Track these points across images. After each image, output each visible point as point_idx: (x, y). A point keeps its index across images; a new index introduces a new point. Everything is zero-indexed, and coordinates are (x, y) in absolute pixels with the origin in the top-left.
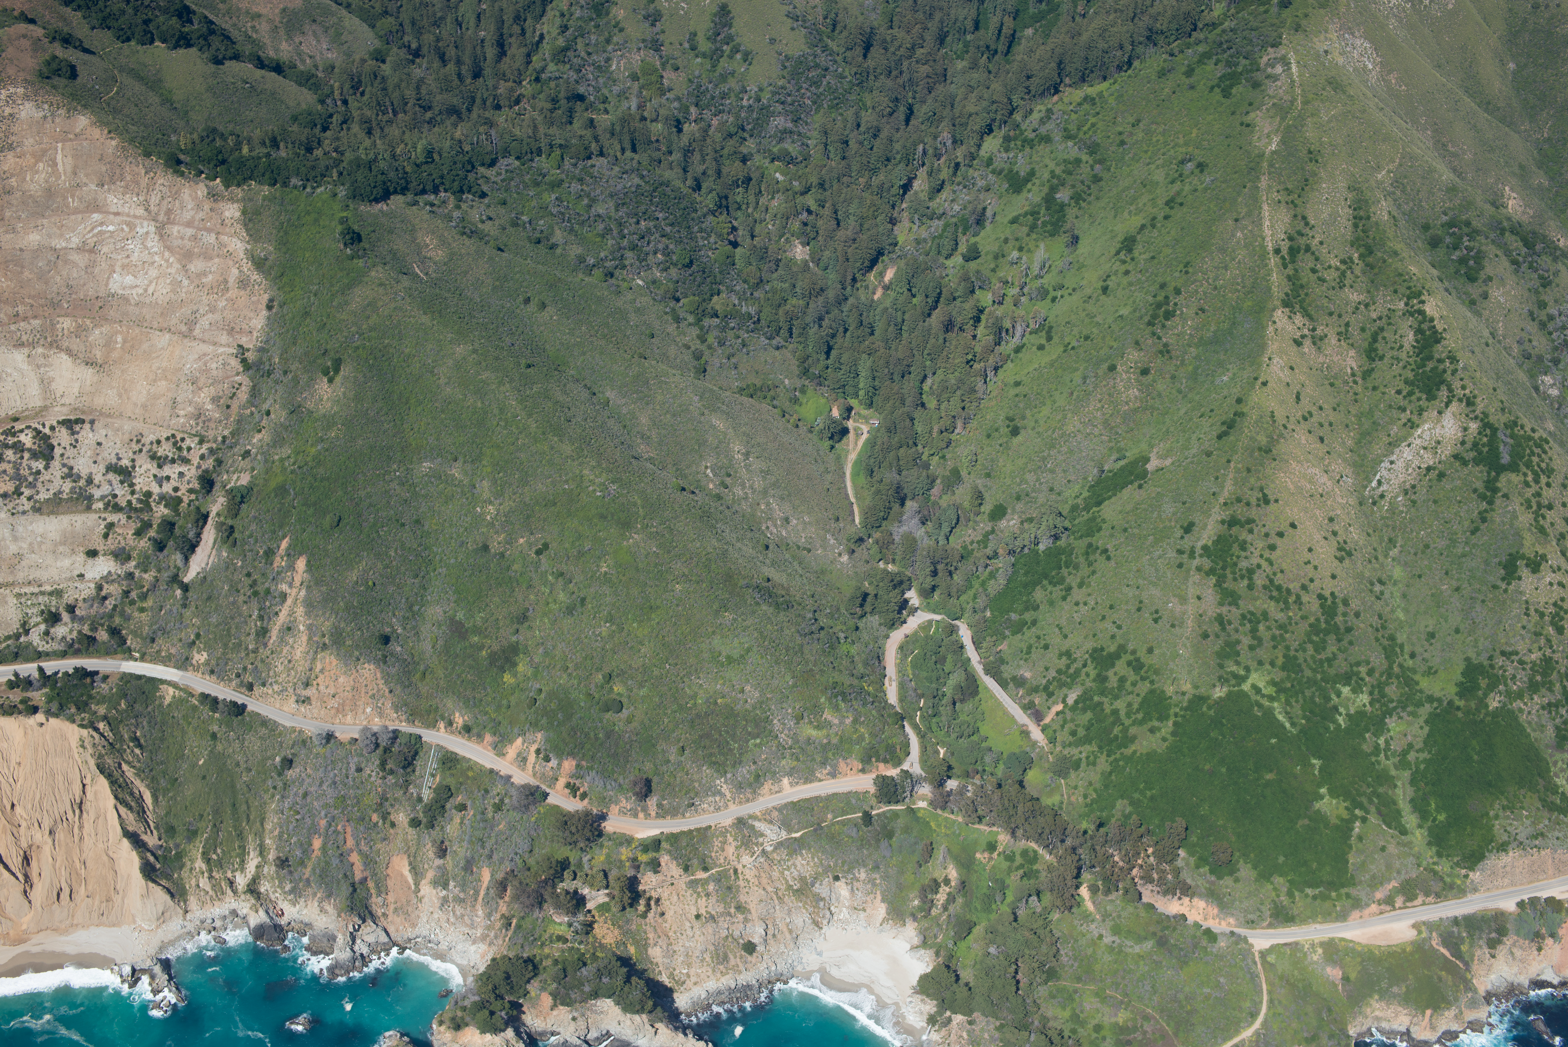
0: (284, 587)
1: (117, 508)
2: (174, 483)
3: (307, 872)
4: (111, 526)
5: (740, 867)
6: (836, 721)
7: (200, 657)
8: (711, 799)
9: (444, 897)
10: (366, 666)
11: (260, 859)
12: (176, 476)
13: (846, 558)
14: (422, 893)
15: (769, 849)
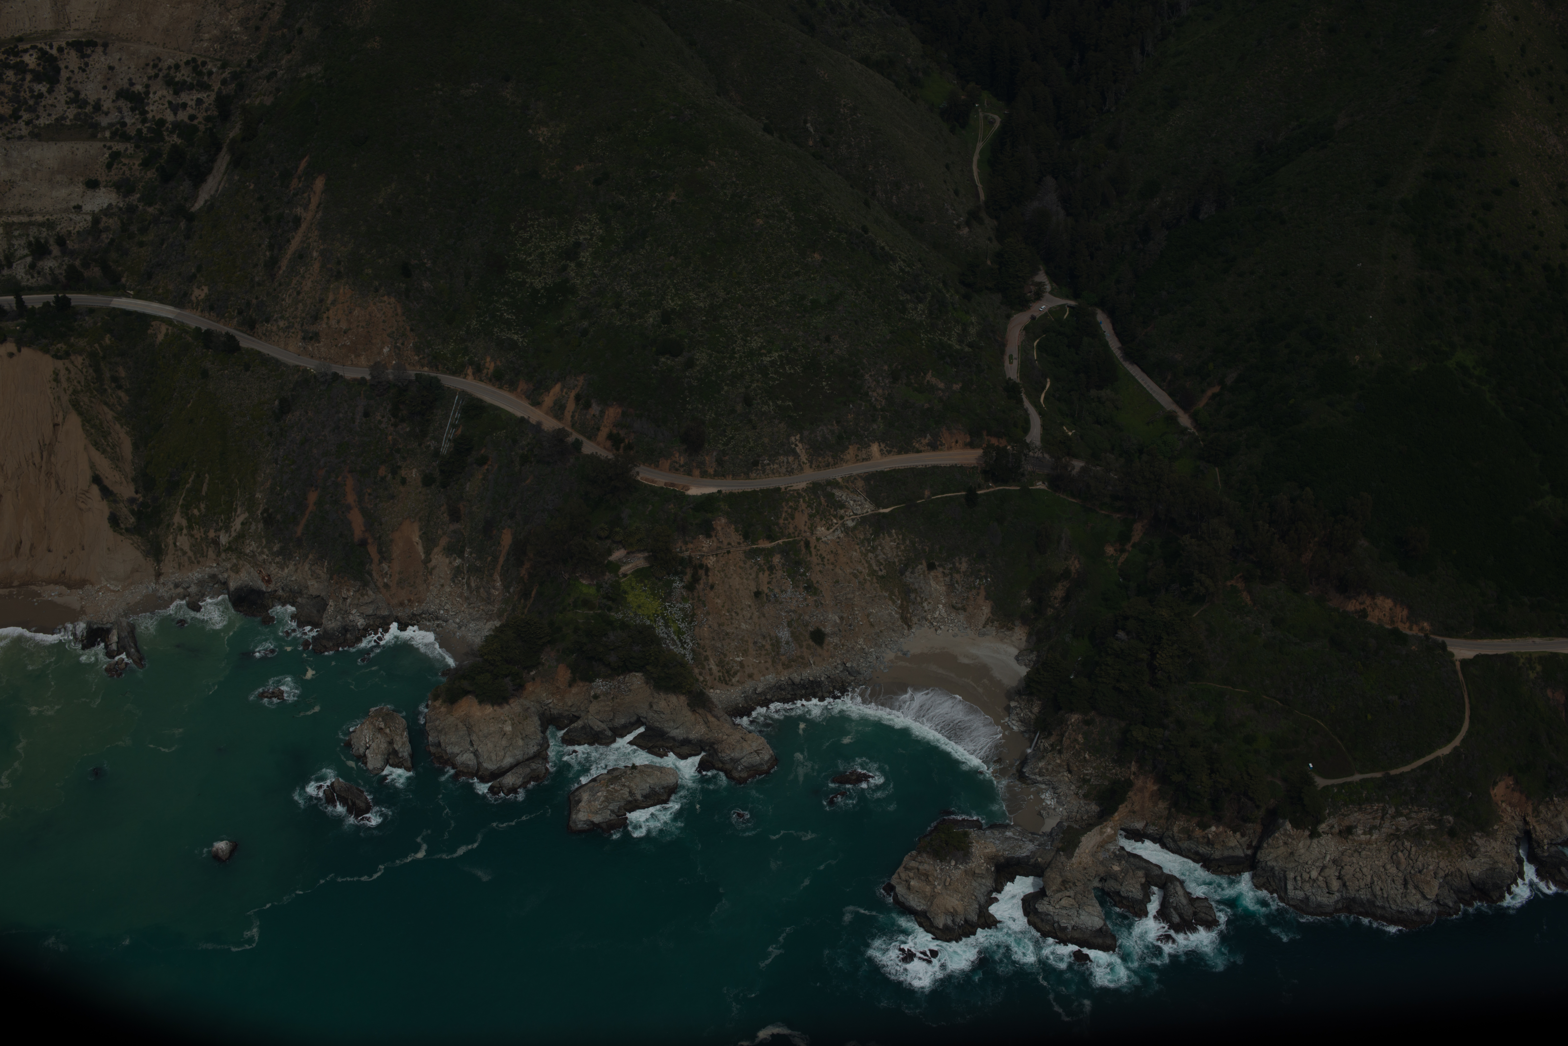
0: (299, 210)
1: (125, 137)
2: (190, 111)
3: (299, 530)
4: (116, 156)
5: (813, 541)
6: (941, 385)
7: (200, 293)
8: (782, 458)
9: (458, 567)
10: (386, 298)
11: (247, 515)
12: (193, 103)
13: (965, 231)
14: (434, 562)
15: (850, 524)
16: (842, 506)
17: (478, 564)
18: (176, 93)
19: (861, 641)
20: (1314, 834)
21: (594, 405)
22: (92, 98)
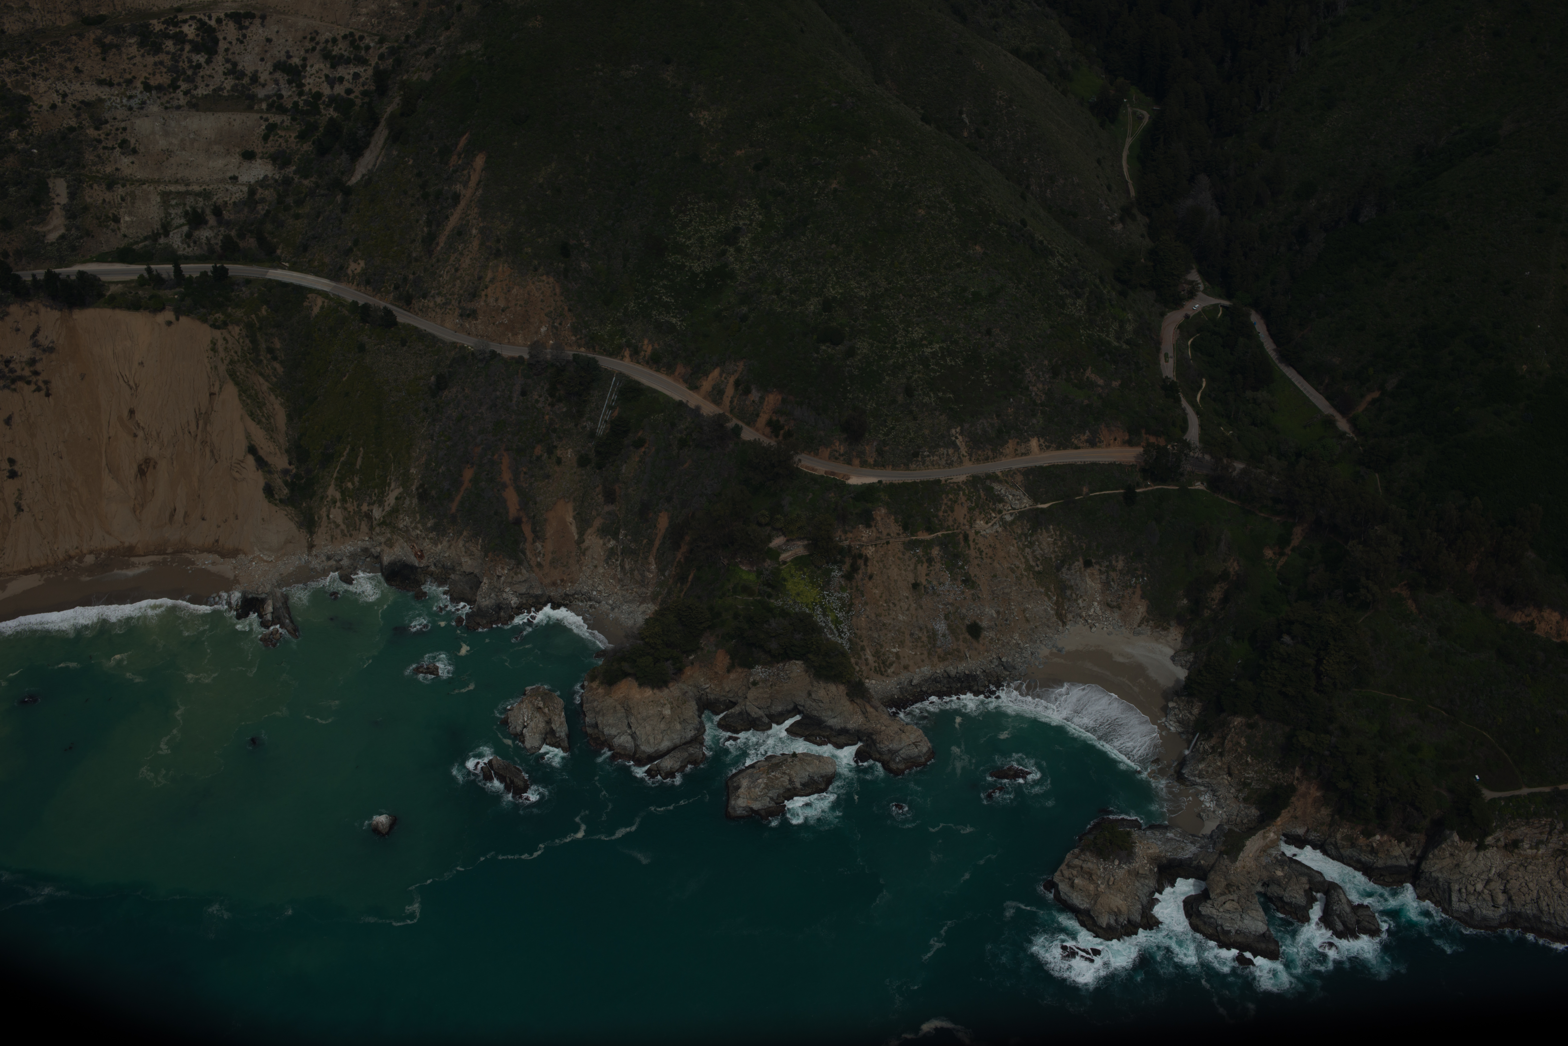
0: (458, 187)
1: (282, 110)
2: (346, 85)
3: (454, 507)
4: (272, 128)
5: (971, 534)
6: (1101, 382)
7: (356, 267)
8: (942, 450)
9: (612, 548)
10: (544, 278)
11: (401, 490)
12: (350, 77)
13: (1119, 227)
14: (587, 543)
15: (1009, 518)
16: (1001, 500)
17: (633, 546)
18: (333, 67)
19: (1016, 636)
20: (1481, 847)
21: (754, 392)
22: (249, 70)
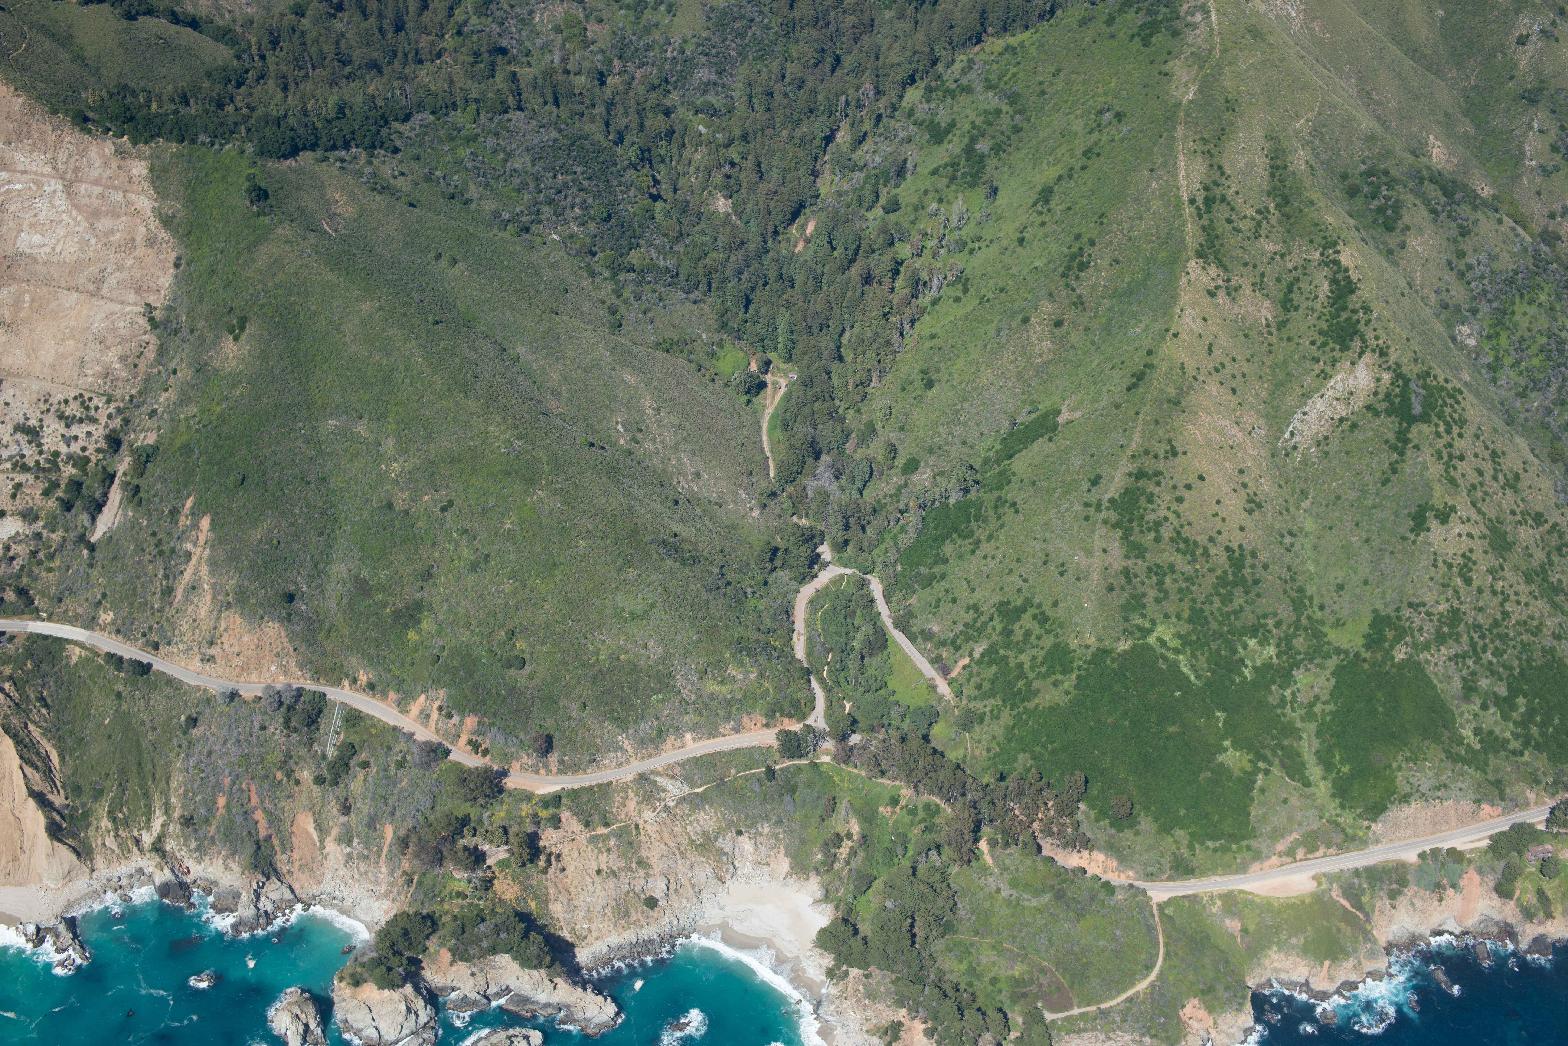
0: (189, 546)
1: (25, 468)
2: (81, 443)
3: (212, 830)
4: (18, 486)
5: (641, 823)
6: (740, 676)
7: (107, 617)
8: (612, 755)
9: (349, 854)
10: (270, 623)
11: (165, 817)
12: (84, 435)
14: (327, 850)
15: (671, 804)
16: (663, 790)
17: (366, 852)
18: (68, 426)
21: (454, 716)
